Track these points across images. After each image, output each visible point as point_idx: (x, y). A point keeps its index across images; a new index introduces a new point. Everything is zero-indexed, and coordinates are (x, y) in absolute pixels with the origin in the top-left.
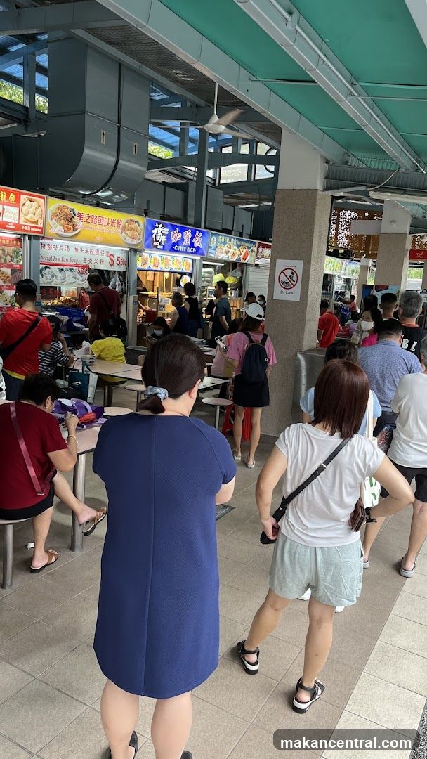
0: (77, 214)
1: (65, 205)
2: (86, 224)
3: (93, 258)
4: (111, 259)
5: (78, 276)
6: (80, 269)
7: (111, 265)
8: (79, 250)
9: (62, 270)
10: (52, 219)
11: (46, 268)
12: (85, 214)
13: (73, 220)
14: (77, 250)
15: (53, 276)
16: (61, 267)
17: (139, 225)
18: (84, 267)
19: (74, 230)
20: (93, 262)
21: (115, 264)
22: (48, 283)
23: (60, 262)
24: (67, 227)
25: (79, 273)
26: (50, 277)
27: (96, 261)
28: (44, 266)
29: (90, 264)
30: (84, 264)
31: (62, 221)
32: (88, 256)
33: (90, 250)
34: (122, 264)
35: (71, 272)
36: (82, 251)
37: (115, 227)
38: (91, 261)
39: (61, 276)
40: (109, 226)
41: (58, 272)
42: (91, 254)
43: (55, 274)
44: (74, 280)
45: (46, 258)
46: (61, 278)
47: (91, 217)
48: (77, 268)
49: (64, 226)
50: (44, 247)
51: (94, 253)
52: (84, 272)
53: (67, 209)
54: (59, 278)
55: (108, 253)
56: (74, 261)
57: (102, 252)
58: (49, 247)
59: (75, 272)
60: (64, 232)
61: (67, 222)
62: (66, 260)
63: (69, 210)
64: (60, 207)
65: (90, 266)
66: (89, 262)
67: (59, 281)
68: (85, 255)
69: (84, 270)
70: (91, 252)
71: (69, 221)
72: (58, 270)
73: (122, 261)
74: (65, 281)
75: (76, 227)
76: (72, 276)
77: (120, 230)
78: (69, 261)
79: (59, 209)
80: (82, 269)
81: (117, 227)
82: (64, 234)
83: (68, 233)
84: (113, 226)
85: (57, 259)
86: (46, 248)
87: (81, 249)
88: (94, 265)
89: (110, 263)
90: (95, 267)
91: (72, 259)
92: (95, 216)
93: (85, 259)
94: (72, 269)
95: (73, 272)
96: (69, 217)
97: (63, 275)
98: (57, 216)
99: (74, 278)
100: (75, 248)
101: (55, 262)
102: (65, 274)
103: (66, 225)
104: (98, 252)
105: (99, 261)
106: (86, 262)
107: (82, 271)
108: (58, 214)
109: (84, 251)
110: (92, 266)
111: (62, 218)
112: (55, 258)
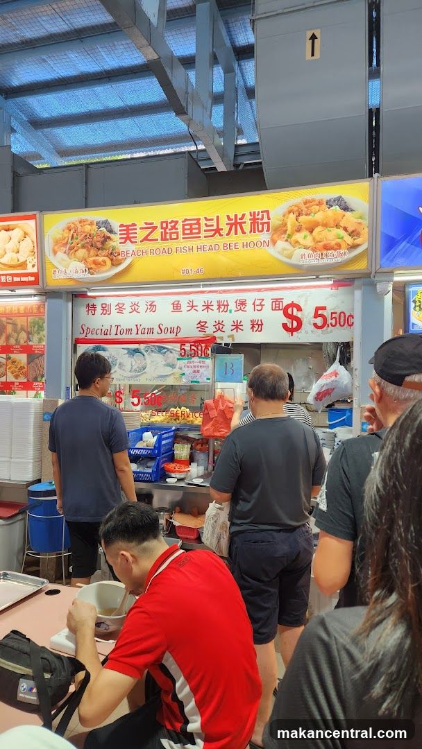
0: (116, 228)
2: (148, 246)
3: (228, 318)
4: (286, 314)
6: (187, 347)
7: (290, 330)
8: (184, 308)
9: (136, 351)
10: (55, 253)
12: (140, 224)
13: (110, 244)
14: (177, 307)
16: (135, 346)
17: (346, 208)
18: (197, 342)
19: (115, 264)
20: (228, 327)
21: (307, 326)
23: (133, 336)
24: (95, 262)
25: (183, 355)
27: (236, 327)
29: (218, 334)
30: (197, 334)
31: (82, 253)
32: (212, 317)
33: (219, 302)
34: (334, 324)
35: (162, 353)
36: (193, 307)
37: (244, 232)
38: (221, 328)
39: (134, 364)
40: (222, 235)
41: (127, 355)
42: (221, 310)
43: (118, 361)
44: (168, 370)
45: (99, 332)
46: (134, 368)
47: (159, 226)
48: (179, 345)
49: (88, 260)
50: (93, 312)
51: (232, 306)
52: (200, 352)
53: (91, 224)
54: (128, 367)
55: (277, 303)
56: (169, 330)
57: (258, 302)
58: (106, 309)
59: (171, 355)
60: (89, 272)
61: (93, 252)
62: (146, 330)
63: (95, 227)
64: (73, 226)
65: (219, 338)
66: (215, 330)
67: (129, 374)
68: (202, 315)
69: (197, 348)
70: (222, 306)
71: (99, 249)
72: (126, 351)
73: (337, 316)
74: (145, 372)
75: (120, 257)
76: (164, 363)
77: (265, 236)
78: (155, 331)
79: (70, 230)
80: (191, 345)
81: (251, 232)
82: (90, 276)
83: (98, 273)
84: (236, 233)
85: (125, 331)
86: (99, 310)
87: (191, 304)
88: (232, 336)
89: (285, 326)
90: (233, 339)
91: (163, 328)
92: (172, 222)
93: (203, 324)
94: (164, 348)
95: (165, 353)
96: (98, 240)
97: (139, 362)
98: (67, 243)
99: (170, 366)
100: (173, 304)
101: (119, 337)
102: (145, 359)
103: (91, 259)
104: (243, 303)
105: (247, 325)
106: (206, 330)
107: (193, 349)
108: (70, 240)
109: (200, 308)
110: (224, 338)
111: (79, 245)
112: (119, 329)
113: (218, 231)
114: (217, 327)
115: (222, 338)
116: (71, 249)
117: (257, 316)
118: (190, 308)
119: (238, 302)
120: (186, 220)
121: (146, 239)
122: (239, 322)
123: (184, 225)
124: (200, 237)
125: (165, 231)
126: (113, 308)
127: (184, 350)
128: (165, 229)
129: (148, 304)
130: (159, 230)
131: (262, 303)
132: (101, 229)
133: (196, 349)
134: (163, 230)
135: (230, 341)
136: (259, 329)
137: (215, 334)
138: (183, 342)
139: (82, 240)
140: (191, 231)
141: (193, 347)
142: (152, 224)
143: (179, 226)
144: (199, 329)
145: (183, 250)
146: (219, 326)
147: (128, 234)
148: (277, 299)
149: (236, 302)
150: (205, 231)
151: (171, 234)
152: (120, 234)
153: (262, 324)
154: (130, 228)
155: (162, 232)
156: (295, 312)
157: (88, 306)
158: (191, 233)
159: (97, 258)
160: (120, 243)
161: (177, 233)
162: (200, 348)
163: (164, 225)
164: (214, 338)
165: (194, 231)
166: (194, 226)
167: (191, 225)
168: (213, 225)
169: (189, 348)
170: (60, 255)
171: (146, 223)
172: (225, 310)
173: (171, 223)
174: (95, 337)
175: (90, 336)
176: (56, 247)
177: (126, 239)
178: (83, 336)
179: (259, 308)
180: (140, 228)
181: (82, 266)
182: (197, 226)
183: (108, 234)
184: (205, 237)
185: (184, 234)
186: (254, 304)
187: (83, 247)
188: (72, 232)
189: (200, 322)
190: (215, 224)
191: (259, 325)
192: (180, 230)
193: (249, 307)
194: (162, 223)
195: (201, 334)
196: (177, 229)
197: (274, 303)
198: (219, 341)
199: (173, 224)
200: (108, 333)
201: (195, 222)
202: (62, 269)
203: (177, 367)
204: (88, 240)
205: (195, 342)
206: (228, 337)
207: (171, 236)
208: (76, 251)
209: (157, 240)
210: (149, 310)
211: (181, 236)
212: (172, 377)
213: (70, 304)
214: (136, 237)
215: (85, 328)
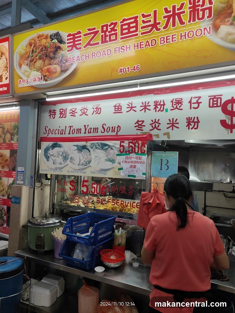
0: (65, 38)
1: (40, 33)
2: (90, 50)
3: (164, 117)
6: (126, 144)
9: (84, 147)
10: (20, 66)
11: (54, 146)
12: (84, 31)
13: (60, 53)
14: (118, 109)
15: (65, 158)
16: (83, 143)
18: (134, 139)
19: (63, 70)
22: (56, 169)
23: (82, 135)
24: (48, 71)
25: (122, 152)
26: (60, 159)
28: (51, 143)
29: (155, 132)
31: (39, 63)
32: (151, 115)
33: (156, 102)
35: (104, 150)
36: (132, 107)
37: (182, 23)
38: (157, 126)
39: (81, 158)
40: (159, 29)
41: (77, 151)
42: (158, 109)
43: (70, 156)
44: (109, 165)
45: (57, 132)
46: (82, 162)
47: (100, 30)
48: (119, 142)
49: (43, 69)
50: (54, 116)
51: (168, 106)
52: (137, 149)
53: (46, 38)
54: (77, 161)
55: (215, 100)
56: (111, 129)
57: (194, 101)
58: (63, 114)
59: (112, 151)
60: (44, 79)
61: (47, 62)
62: (92, 130)
63: (49, 40)
64: (33, 41)
65: (155, 135)
66: (152, 128)
67: (77, 167)
68: (140, 115)
69: (135, 146)
70: (159, 106)
71: (51, 58)
72: (76, 148)
74: (90, 166)
75: (68, 64)
76: (106, 158)
77: (206, 23)
78: (99, 131)
79: (31, 46)
80: (129, 143)
81: (189, 21)
82: (44, 82)
83: (51, 79)
84: (174, 25)
85: (76, 131)
86: (58, 114)
87: (130, 105)
88: (168, 134)
90: (169, 137)
91: (106, 128)
92: (112, 24)
93: (140, 123)
94: (106, 145)
95: (107, 149)
96: (51, 50)
97: (86, 156)
98: (29, 57)
99: (111, 161)
100: (115, 106)
101: (71, 136)
102: (90, 155)
103: (46, 68)
104: (179, 102)
105: (183, 123)
106: (144, 128)
107: (131, 146)
108: (31, 53)
109: (138, 109)
110: (160, 137)
111: (37, 57)
112: (72, 129)
113: (155, 25)
114: (154, 125)
115: (157, 136)
116: (31, 61)
117: (193, 113)
118: (129, 109)
119: (174, 101)
120: (124, 20)
121: (89, 44)
122: (174, 120)
123: (122, 26)
124: (137, 35)
125: (105, 34)
126: (68, 112)
127: (123, 146)
128: (105, 32)
129: (95, 108)
130: (101, 34)
131: (199, 101)
132: (54, 41)
133: (133, 146)
134: (103, 34)
135: (165, 138)
136: (196, 127)
137: (152, 133)
138: (122, 139)
139: (39, 53)
140: (129, 30)
141: (131, 144)
142: (94, 29)
143: (118, 28)
144: (137, 128)
145: (120, 50)
146: (155, 124)
147: (74, 42)
148: (215, 96)
149: (172, 101)
150: (142, 28)
151: (110, 35)
152: (68, 43)
153: (198, 122)
154: (76, 36)
155: (102, 36)
157: (50, 111)
158: (129, 32)
159: (50, 66)
160: (68, 51)
161: (116, 34)
162: (137, 145)
163: (105, 28)
164: (151, 136)
165: (131, 30)
166: (131, 25)
167: (129, 24)
168: (150, 21)
169: (127, 145)
170: (24, 67)
171: (89, 30)
172: (162, 109)
173: (110, 26)
174: (53, 136)
175: (51, 136)
176: (21, 61)
177: (72, 47)
178: (46, 135)
179: (196, 105)
180: (85, 35)
181: (38, 74)
182: (134, 24)
183: (59, 44)
184: (142, 34)
185: (122, 34)
186: (190, 102)
187: (40, 58)
188: (32, 46)
189: (138, 121)
190: (152, 20)
191: (195, 123)
192: (119, 31)
193: (185, 105)
194: (103, 27)
195: (139, 132)
196: (116, 30)
197: (211, 100)
198: (155, 139)
199: (113, 26)
200: (64, 133)
201: (133, 20)
202: (25, 78)
203: (117, 162)
204: (43, 52)
205: (133, 139)
206: (164, 134)
207: (110, 38)
208: (35, 62)
209: (98, 43)
210: (95, 113)
211: (119, 36)
212: (112, 171)
213: (37, 110)
214: (80, 44)
215: (47, 129)
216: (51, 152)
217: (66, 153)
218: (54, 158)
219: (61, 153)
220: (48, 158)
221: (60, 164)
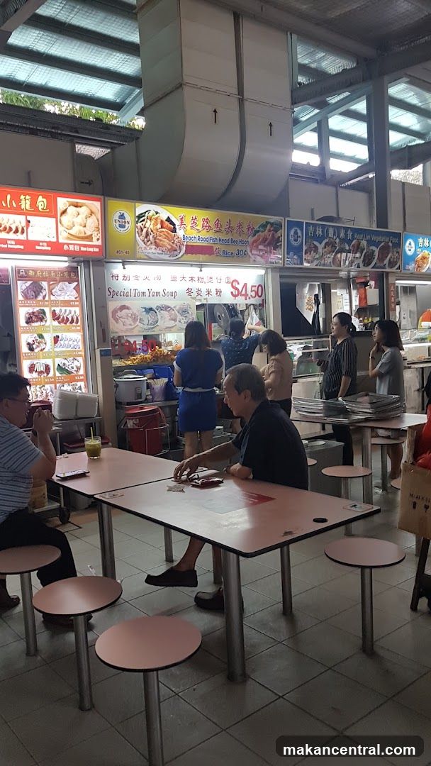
3: (203, 287)
4: (233, 287)
5: (179, 317)
7: (235, 296)
8: (178, 279)
9: (151, 309)
11: (121, 309)
14: (174, 279)
15: (135, 320)
20: (204, 293)
22: (127, 330)
23: (147, 298)
26: (130, 321)
27: (209, 293)
29: (199, 297)
32: (195, 285)
34: (254, 295)
35: (167, 311)
39: (150, 318)
41: (145, 313)
42: (200, 281)
43: (138, 317)
44: (172, 323)
45: (122, 294)
46: (150, 322)
50: (116, 278)
51: (205, 280)
54: (146, 322)
55: (228, 279)
56: (170, 294)
58: (126, 277)
59: (173, 312)
62: (156, 294)
65: (199, 300)
66: (197, 295)
67: (146, 327)
68: (189, 285)
70: (200, 279)
72: (144, 310)
73: (256, 289)
74: (157, 325)
76: (169, 317)
78: (161, 295)
85: (141, 294)
86: (121, 278)
87: (183, 276)
88: (206, 299)
89: (232, 293)
90: (207, 301)
93: (190, 290)
94: (168, 307)
95: (169, 310)
97: (153, 317)
101: (137, 298)
102: (157, 315)
105: (214, 292)
106: (192, 294)
109: (188, 279)
110: (202, 300)
112: (137, 292)
117: (218, 286)
118: (182, 279)
122: (209, 290)
131: (221, 279)
135: (205, 302)
136: (220, 295)
137: (197, 298)
144: (188, 294)
146: (199, 292)
148: (228, 277)
153: (221, 292)
156: (237, 286)
172: (202, 282)
178: (110, 297)
179: (219, 281)
189: (188, 289)
193: (214, 280)
197: (226, 279)
200: (129, 295)
203: (178, 320)
206: (204, 299)
212: (175, 327)
215: (111, 291)
216: (119, 314)
217: (135, 315)
218: (123, 320)
219: (130, 315)
220: (117, 321)
221: (131, 325)
